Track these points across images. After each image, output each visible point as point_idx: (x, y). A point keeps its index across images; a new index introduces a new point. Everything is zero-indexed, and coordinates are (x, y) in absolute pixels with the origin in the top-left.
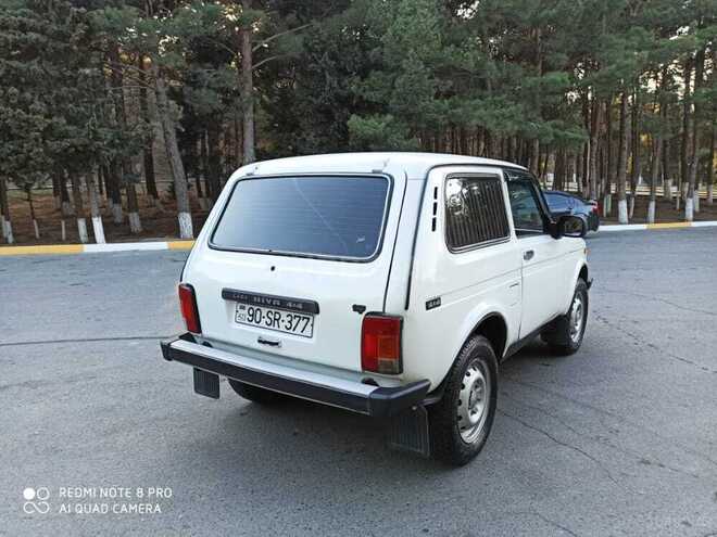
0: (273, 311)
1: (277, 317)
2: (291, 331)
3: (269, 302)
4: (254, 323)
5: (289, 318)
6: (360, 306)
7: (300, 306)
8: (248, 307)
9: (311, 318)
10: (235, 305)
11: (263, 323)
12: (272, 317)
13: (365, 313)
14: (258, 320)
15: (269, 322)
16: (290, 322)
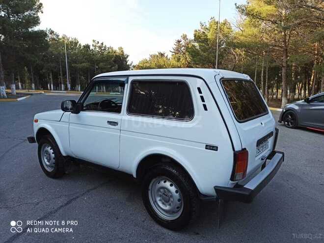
12: (262, 146)
14: (260, 151)
15: (262, 149)
16: (265, 145)
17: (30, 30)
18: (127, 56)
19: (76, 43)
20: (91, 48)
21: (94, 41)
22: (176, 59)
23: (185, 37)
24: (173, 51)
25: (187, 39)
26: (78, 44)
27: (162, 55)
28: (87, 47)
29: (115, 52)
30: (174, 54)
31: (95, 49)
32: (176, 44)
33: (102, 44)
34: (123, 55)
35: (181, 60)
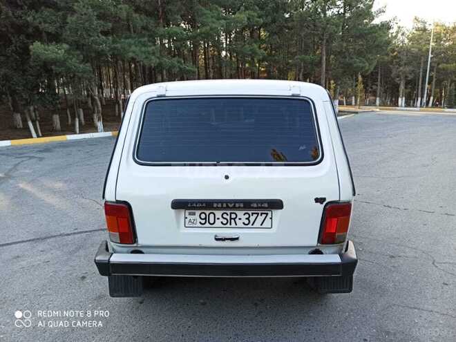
0: (229, 212)
1: (233, 216)
2: (250, 226)
3: (230, 206)
4: (207, 225)
5: (247, 216)
6: (321, 199)
7: (266, 205)
8: (198, 213)
9: (270, 213)
10: (182, 213)
11: (218, 223)
12: (228, 218)
13: (325, 203)
14: (212, 222)
15: (225, 222)
16: (248, 219)
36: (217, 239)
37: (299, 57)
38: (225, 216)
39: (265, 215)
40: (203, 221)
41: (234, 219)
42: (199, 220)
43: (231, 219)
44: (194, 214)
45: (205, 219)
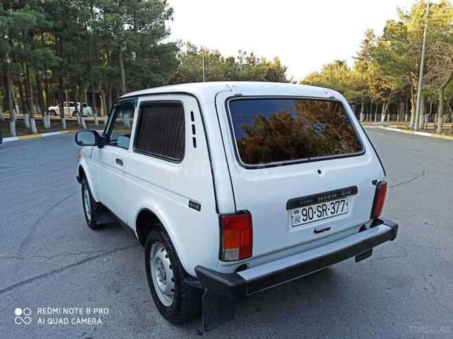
0: (321, 205)
1: (324, 207)
2: (335, 214)
4: (308, 220)
5: (333, 206)
6: (375, 180)
8: (300, 209)
9: (346, 199)
11: (315, 218)
12: (321, 210)
13: (376, 184)
14: (311, 217)
15: (319, 214)
16: (333, 208)
17: (158, 44)
18: (285, 69)
19: (218, 56)
20: (237, 61)
21: (240, 51)
22: (360, 69)
23: (370, 34)
24: (357, 56)
25: (374, 36)
26: (220, 57)
27: (341, 63)
28: (232, 60)
29: (268, 65)
30: (358, 60)
31: (241, 62)
32: (362, 45)
33: (252, 54)
34: (278, 67)
35: (369, 70)
36: (316, 232)
37: (96, 67)
38: (319, 209)
39: (343, 202)
40: (305, 218)
41: (325, 210)
42: (302, 217)
43: (323, 210)
44: (298, 212)
45: (306, 215)
